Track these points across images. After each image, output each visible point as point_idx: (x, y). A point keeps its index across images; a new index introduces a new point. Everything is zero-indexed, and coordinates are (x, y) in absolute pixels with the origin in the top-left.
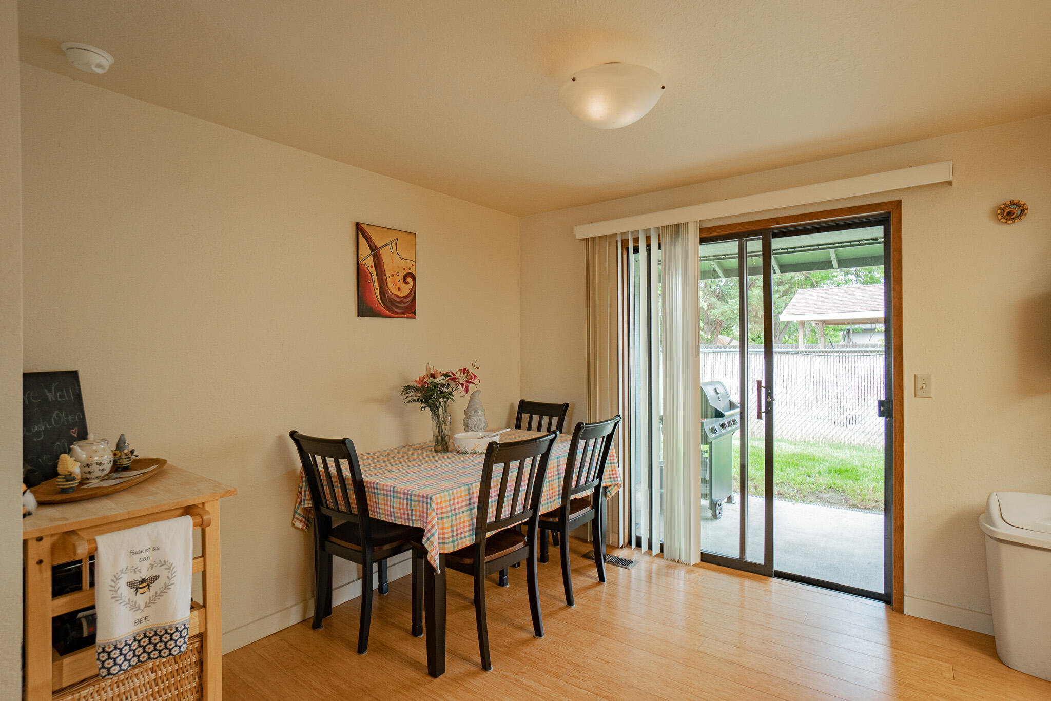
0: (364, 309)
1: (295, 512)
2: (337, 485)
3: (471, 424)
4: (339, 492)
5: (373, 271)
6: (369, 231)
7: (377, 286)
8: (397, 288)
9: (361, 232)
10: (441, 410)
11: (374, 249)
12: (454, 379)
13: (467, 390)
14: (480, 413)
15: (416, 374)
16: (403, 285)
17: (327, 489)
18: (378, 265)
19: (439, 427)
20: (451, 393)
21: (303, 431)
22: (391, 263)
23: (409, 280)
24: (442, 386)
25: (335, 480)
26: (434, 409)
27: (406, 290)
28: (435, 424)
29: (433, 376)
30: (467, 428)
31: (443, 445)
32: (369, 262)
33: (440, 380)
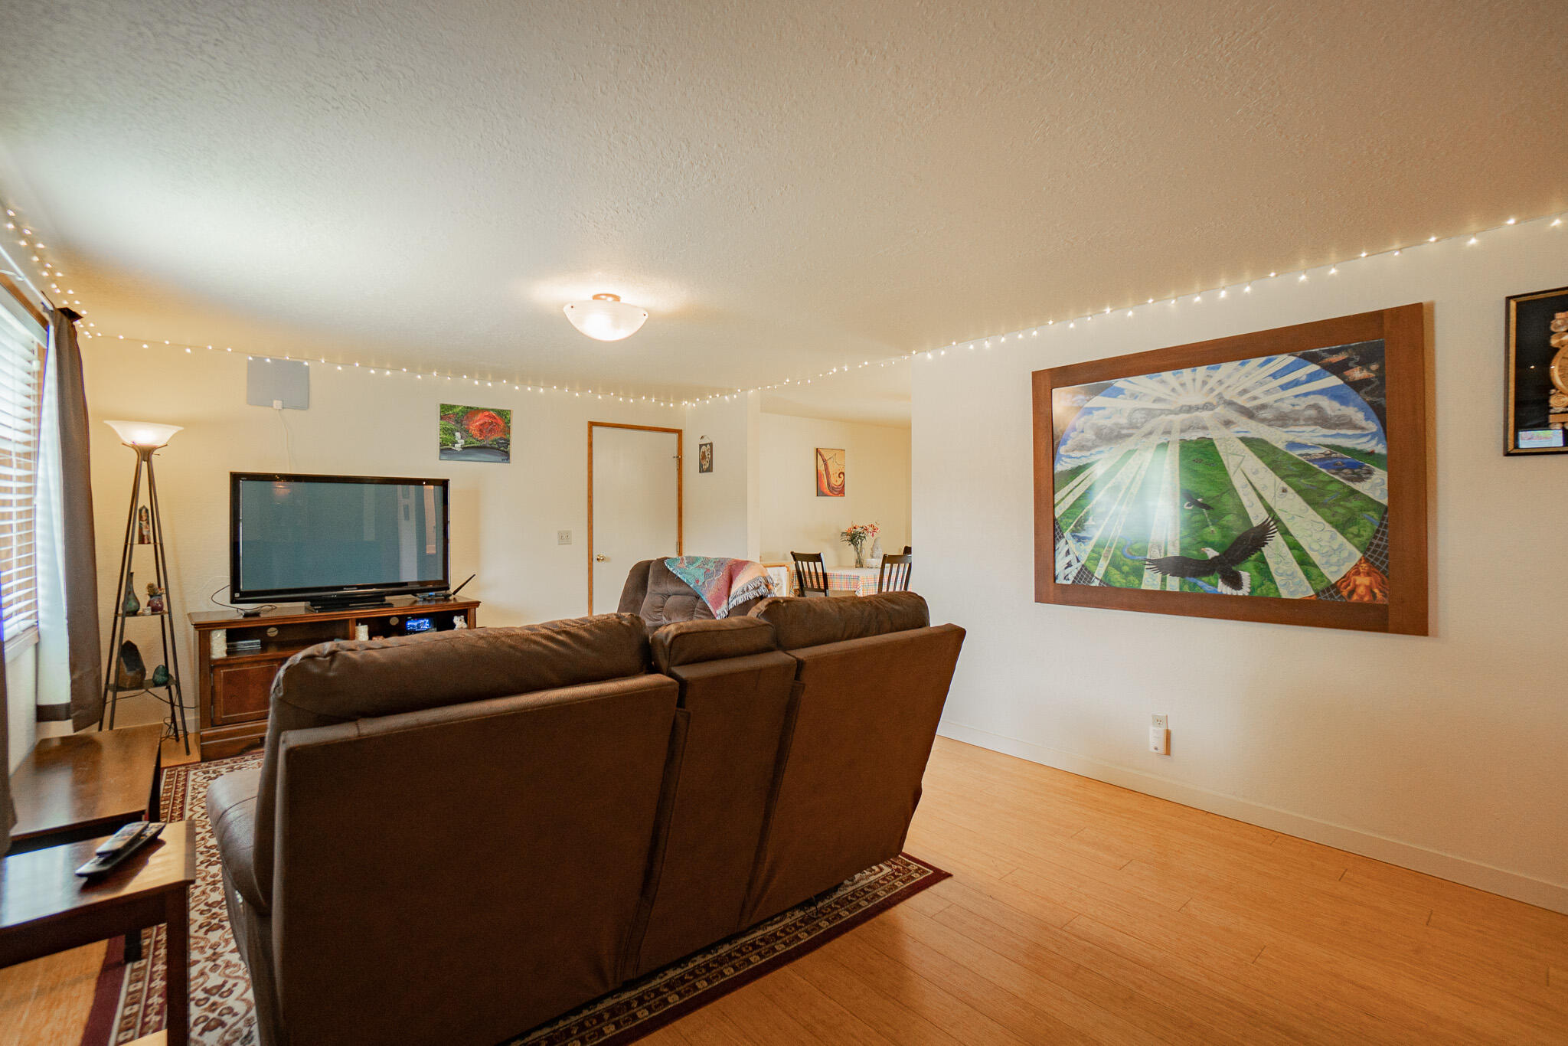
0: (820, 493)
1: (790, 591)
2: (808, 577)
3: (875, 556)
4: (815, 580)
5: (824, 472)
6: (823, 452)
7: (826, 480)
8: (836, 481)
9: (820, 455)
10: (859, 545)
11: (824, 461)
12: (866, 530)
13: (873, 535)
14: (880, 549)
15: (846, 527)
16: (838, 479)
17: (808, 580)
18: (826, 469)
19: (859, 557)
20: (864, 537)
21: (795, 552)
22: (833, 469)
23: (841, 476)
24: (860, 533)
25: (807, 574)
26: (855, 545)
27: (840, 481)
28: (856, 553)
29: (855, 528)
30: (872, 557)
31: (860, 564)
32: (822, 468)
33: (859, 530)
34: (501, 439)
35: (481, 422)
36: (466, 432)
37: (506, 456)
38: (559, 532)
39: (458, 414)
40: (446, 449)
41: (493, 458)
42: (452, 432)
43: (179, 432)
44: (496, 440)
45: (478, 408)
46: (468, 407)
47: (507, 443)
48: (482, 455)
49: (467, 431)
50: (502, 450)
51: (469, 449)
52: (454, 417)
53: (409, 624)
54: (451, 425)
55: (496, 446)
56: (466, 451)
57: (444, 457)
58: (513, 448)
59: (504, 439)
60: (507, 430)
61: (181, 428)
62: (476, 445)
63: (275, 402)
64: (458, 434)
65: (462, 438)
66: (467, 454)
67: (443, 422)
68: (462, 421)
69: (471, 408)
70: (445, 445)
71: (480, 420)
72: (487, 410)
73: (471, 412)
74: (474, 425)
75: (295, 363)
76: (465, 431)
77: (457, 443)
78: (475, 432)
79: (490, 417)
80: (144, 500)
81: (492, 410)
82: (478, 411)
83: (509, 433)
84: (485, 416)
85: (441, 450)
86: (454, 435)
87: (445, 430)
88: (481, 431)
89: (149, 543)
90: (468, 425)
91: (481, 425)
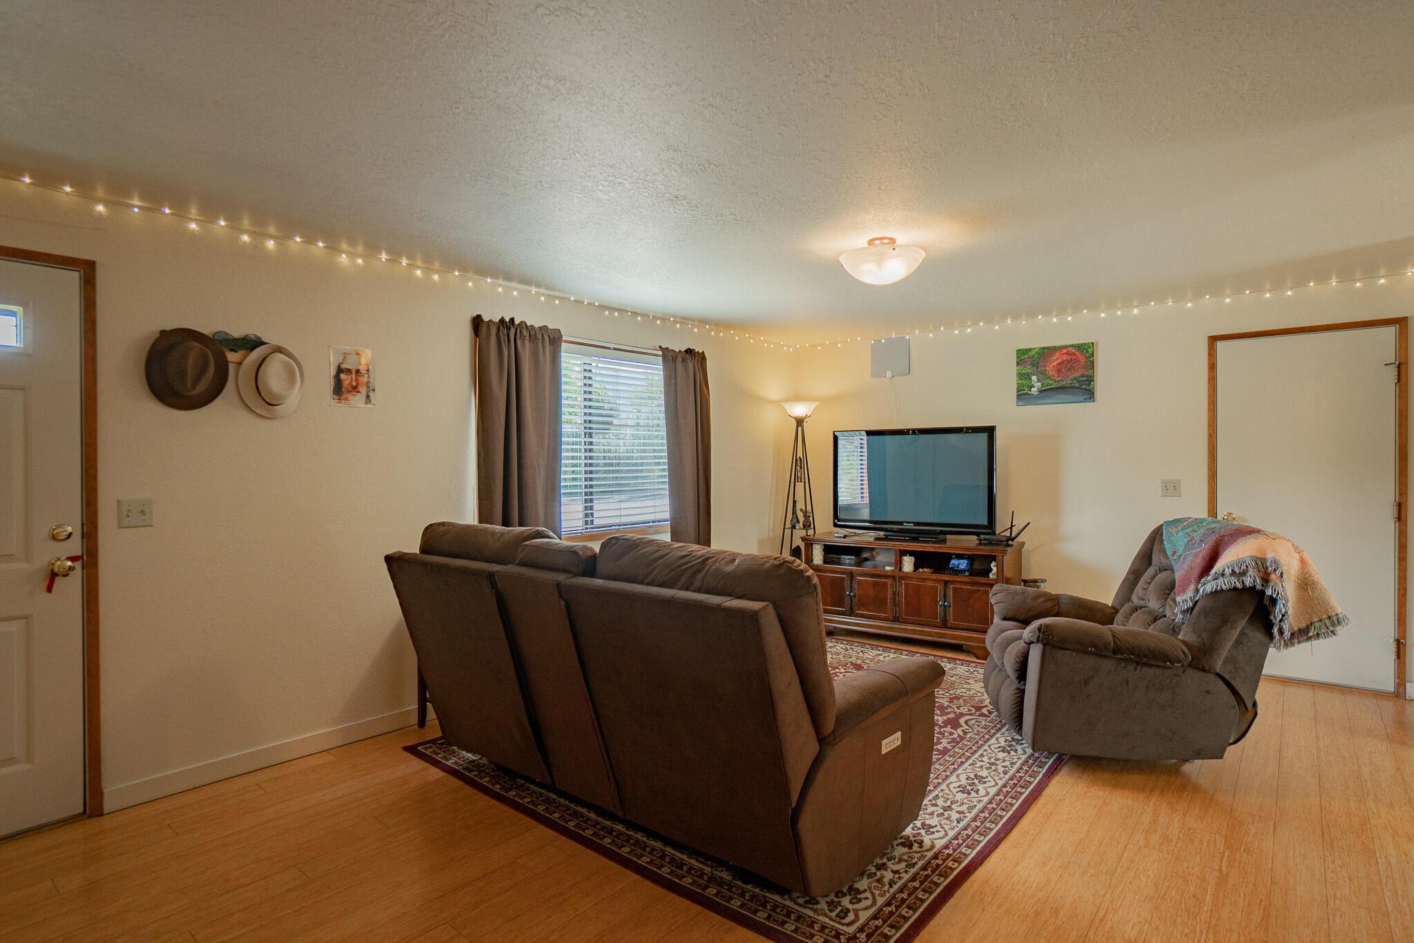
34: (1082, 376)
35: (1059, 361)
36: (1042, 375)
37: (1090, 395)
38: (1163, 481)
39: (1033, 357)
40: (1022, 394)
41: (1071, 398)
42: (1027, 377)
43: (818, 406)
44: (1076, 379)
45: (1055, 347)
46: (1044, 348)
47: (1090, 379)
48: (1062, 396)
49: (1043, 373)
50: (1084, 389)
51: (1048, 393)
52: (1030, 360)
53: (952, 562)
54: (1027, 370)
55: (1077, 385)
56: (1043, 394)
57: (1020, 403)
58: (1100, 385)
59: (1087, 376)
60: (1091, 365)
61: (818, 403)
62: (1053, 386)
63: (887, 372)
64: (1034, 378)
65: (1038, 381)
66: (1042, 398)
67: (1019, 368)
68: (1038, 363)
69: (1047, 348)
70: (1021, 390)
71: (1057, 359)
72: (1066, 347)
73: (1047, 352)
74: (1051, 366)
75: (899, 338)
76: (1041, 373)
77: (1033, 386)
78: (1052, 373)
79: (1070, 355)
80: (800, 454)
81: (1072, 346)
82: (1053, 350)
83: (1093, 367)
84: (1063, 354)
85: (1018, 396)
86: (1030, 379)
87: (1021, 376)
88: (1059, 371)
89: (801, 481)
90: (1045, 366)
91: (1058, 364)
